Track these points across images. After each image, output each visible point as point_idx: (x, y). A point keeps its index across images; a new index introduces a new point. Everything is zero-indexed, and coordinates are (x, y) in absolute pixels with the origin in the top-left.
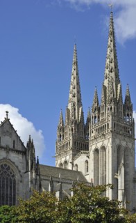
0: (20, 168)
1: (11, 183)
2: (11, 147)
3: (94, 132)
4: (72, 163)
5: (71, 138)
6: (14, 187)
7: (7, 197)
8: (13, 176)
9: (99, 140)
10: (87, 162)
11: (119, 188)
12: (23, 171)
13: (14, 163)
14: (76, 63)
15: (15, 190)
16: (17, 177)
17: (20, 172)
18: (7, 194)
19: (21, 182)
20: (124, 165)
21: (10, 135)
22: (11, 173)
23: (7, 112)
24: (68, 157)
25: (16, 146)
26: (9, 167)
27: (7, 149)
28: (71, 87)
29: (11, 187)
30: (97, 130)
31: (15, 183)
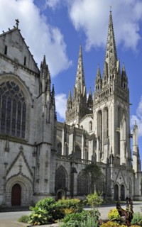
0: (32, 90)
1: (19, 107)
2: (22, 62)
3: (98, 98)
4: (78, 125)
5: (78, 106)
6: (24, 112)
7: (14, 123)
8: (23, 99)
9: (102, 103)
10: (91, 122)
11: (121, 139)
12: (35, 95)
13: (24, 82)
14: (82, 56)
15: (24, 116)
16: (28, 101)
17: (31, 95)
18: (14, 120)
19: (33, 107)
20: (125, 119)
21: (21, 49)
22: (20, 95)
23: (17, 21)
24: (75, 122)
25: (27, 63)
26: (17, 86)
27: (15, 63)
28: (78, 73)
29: (19, 112)
30: (100, 96)
31: (25, 108)
